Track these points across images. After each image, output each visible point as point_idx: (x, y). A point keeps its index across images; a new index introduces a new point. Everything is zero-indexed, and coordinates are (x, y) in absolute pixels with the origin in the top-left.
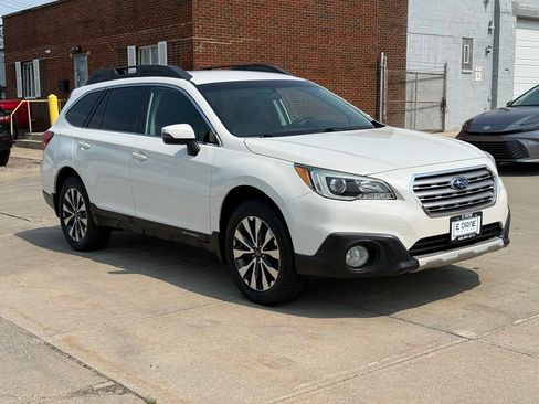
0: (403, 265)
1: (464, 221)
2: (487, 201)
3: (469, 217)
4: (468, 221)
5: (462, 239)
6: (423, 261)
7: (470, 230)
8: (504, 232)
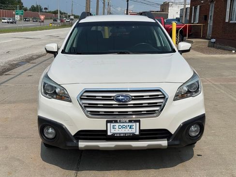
1: (122, 124)
3: (126, 122)
4: (126, 124)
5: (119, 135)
6: (82, 144)
7: (128, 131)
8: (173, 137)
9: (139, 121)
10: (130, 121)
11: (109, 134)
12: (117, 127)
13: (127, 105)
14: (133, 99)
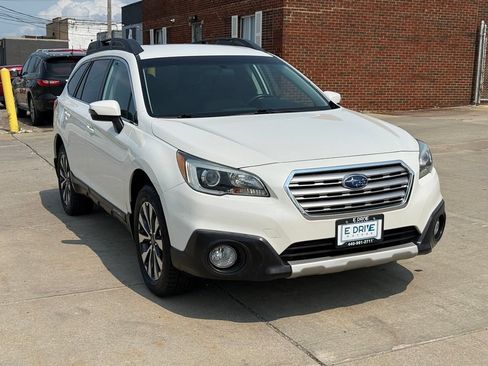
0: (274, 271)
1: (358, 225)
2: (395, 203)
3: (364, 221)
4: (363, 224)
5: (353, 244)
6: (297, 268)
7: (366, 235)
8: (422, 237)
9: (381, 217)
10: (371, 218)
11: (340, 243)
12: (351, 231)
13: (363, 191)
14: (370, 182)
